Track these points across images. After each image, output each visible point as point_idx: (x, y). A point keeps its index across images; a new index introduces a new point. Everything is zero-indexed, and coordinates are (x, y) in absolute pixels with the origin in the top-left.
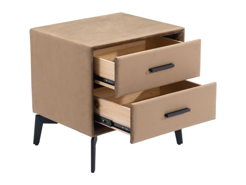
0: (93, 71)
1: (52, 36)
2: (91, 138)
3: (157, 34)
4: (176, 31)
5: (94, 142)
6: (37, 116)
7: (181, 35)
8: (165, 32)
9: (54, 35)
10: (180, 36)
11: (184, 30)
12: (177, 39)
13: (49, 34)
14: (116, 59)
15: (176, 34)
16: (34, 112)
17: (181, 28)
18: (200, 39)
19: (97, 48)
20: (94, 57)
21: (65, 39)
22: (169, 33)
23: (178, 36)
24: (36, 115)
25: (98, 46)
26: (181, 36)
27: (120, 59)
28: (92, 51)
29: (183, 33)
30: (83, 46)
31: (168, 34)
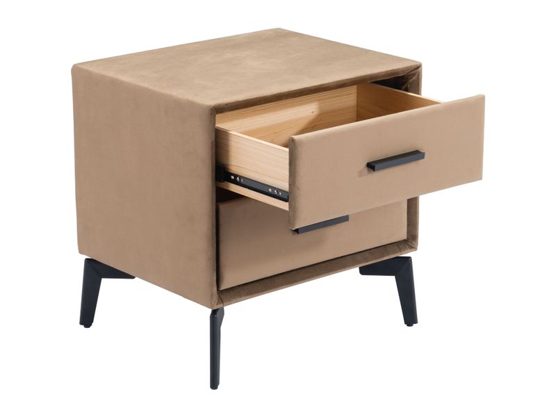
0: (214, 162)
1: (122, 83)
2: (209, 311)
3: (360, 77)
4: (403, 70)
5: (216, 320)
6: (87, 261)
7: (414, 78)
8: (378, 73)
9: (125, 78)
10: (411, 80)
11: (420, 69)
12: (404, 87)
13: (115, 76)
14: (293, 140)
15: (403, 77)
16: (81, 252)
17: (413, 64)
18: (483, 94)
19: (224, 108)
20: (216, 129)
21: (151, 88)
22: (387, 74)
23: (407, 82)
24: (87, 259)
25: (227, 105)
26: (412, 82)
27: (301, 141)
28: (212, 114)
29: (419, 75)
30: (192, 105)
31: (384, 76)
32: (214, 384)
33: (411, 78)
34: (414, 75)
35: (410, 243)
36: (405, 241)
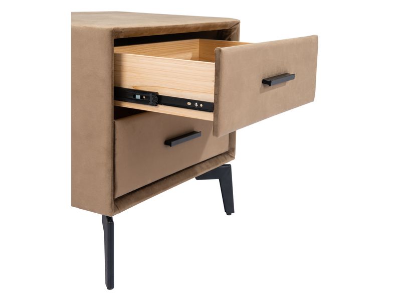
7: (235, 31)
12: (228, 38)
23: (229, 34)
26: (234, 34)
29: (238, 29)
32: (110, 284)
33: (233, 31)
34: (235, 29)
35: (230, 154)
36: (227, 153)
